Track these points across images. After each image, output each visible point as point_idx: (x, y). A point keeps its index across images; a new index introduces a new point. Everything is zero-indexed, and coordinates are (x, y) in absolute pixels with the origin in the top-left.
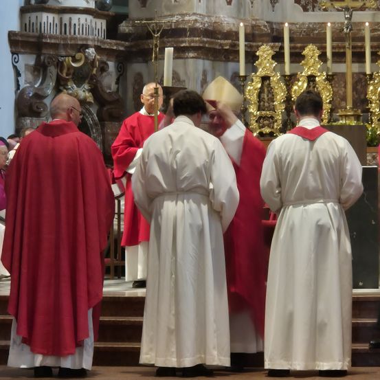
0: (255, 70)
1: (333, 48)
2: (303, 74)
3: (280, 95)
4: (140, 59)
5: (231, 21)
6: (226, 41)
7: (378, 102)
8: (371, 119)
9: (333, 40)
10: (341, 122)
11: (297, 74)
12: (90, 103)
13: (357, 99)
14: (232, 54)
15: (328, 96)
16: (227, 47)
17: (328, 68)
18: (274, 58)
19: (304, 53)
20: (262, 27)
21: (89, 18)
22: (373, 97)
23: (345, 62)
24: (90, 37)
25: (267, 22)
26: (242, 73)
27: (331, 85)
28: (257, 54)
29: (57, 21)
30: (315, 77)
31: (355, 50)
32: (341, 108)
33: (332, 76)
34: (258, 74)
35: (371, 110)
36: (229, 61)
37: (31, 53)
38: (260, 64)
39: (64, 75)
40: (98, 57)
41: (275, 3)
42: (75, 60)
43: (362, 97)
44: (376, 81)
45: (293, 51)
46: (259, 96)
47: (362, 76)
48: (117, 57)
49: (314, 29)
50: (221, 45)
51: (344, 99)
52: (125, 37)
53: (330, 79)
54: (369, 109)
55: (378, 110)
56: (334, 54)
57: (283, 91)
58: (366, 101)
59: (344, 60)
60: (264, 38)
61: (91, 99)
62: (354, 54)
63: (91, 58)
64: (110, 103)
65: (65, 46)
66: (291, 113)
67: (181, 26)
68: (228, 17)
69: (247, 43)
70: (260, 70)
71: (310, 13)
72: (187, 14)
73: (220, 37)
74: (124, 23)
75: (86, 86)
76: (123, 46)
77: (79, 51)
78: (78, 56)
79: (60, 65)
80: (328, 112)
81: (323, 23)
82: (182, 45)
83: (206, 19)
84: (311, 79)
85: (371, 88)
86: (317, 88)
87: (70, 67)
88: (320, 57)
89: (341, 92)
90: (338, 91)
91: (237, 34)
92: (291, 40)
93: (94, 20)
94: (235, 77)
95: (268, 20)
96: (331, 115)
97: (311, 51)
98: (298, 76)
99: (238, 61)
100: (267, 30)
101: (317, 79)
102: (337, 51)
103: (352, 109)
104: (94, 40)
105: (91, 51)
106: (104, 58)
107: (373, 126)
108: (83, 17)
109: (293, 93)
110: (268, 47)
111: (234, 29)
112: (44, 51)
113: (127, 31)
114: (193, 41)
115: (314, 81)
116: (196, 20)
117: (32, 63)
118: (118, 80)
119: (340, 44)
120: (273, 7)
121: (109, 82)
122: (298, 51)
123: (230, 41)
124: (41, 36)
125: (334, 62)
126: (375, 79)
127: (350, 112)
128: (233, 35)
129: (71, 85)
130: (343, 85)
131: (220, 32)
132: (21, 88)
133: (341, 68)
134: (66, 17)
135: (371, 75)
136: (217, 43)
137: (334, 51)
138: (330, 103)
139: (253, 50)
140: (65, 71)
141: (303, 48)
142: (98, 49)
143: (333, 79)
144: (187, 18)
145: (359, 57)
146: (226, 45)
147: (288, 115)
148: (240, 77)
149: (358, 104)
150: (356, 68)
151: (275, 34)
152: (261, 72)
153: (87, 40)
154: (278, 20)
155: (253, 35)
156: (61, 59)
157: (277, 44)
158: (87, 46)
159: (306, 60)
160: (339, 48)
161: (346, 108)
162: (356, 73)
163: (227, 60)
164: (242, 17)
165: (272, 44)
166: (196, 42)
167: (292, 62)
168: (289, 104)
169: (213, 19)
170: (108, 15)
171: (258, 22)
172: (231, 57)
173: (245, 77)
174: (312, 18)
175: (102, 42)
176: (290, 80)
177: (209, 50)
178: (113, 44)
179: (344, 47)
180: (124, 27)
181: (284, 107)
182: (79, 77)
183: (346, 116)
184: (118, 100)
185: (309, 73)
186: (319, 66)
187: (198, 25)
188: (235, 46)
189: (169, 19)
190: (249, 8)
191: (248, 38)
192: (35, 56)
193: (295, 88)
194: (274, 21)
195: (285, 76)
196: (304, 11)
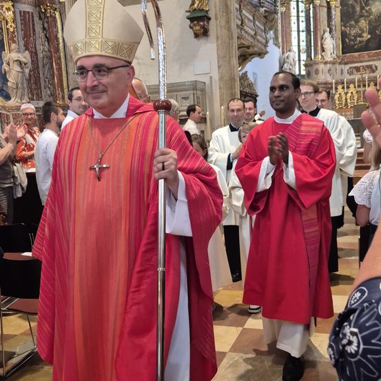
0: (337, 92)
1: (357, 84)
2: (350, 92)
3: (344, 98)
5: (331, 80)
9: (357, 82)
11: (348, 92)
14: (331, 88)
15: (356, 97)
17: (356, 90)
18: (342, 88)
20: (339, 81)
23: (361, 88)
25: (340, 79)
27: (357, 94)
38: (339, 90)
46: (338, 98)
49: (352, 80)
51: (360, 97)
53: (357, 92)
57: (344, 96)
60: (340, 84)
62: (363, 85)
81: (355, 78)
84: (352, 93)
86: (353, 95)
88: (354, 87)
92: (347, 83)
96: (357, 101)
97: (352, 86)
99: (333, 90)
102: (359, 85)
103: (363, 99)
109: (347, 97)
110: (340, 86)
111: (332, 82)
116: (322, 81)
119: (359, 83)
120: (342, 75)
122: (348, 86)
128: (331, 84)
130: (360, 94)
131: (328, 83)
133: (359, 89)
136: (327, 86)
139: (337, 87)
141: (350, 85)
144: (320, 80)
146: (330, 86)
148: (333, 94)
150: (364, 89)
151: (342, 82)
152: (339, 92)
157: (343, 85)
159: (350, 88)
161: (361, 99)
164: (333, 79)
167: (347, 89)
169: (326, 80)
171: (338, 79)
173: (335, 94)
174: (352, 77)
176: (346, 94)
179: (361, 84)
183: (361, 101)
186: (354, 89)
188: (332, 86)
190: (335, 76)
191: (336, 84)
193: (348, 95)
194: (342, 79)
196: (350, 75)
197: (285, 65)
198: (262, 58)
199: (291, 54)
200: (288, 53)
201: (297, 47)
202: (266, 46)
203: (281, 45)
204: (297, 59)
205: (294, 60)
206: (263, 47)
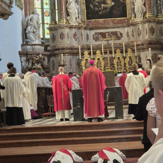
0: (84, 58)
1: (104, 51)
4: (53, 56)
5: (77, 45)
7: (116, 64)
8: (115, 69)
9: (104, 49)
10: (107, 70)
11: (95, 58)
12: (41, 69)
17: (103, 56)
18: (88, 54)
21: (40, 46)
23: (107, 54)
24: (40, 51)
26: (80, 59)
28: (84, 53)
29: (31, 48)
32: (107, 66)
35: (115, 67)
37: (25, 57)
38: (85, 56)
39: (34, 62)
40: (42, 57)
41: (88, 40)
42: (36, 58)
43: (112, 63)
44: (116, 59)
45: (93, 52)
46: (85, 65)
47: (112, 58)
48: (47, 56)
49: (99, 46)
50: (74, 52)
51: (107, 64)
52: (49, 51)
53: (103, 59)
55: (117, 66)
56: (104, 52)
58: (113, 64)
60: (86, 49)
61: (41, 68)
62: (109, 52)
63: (41, 57)
64: (46, 68)
65: (34, 54)
67: (64, 47)
68: (76, 44)
69: (81, 51)
71: (97, 42)
72: (65, 44)
74: (49, 47)
75: (40, 64)
76: (48, 53)
77: (38, 55)
78: (37, 57)
79: (33, 59)
81: (101, 44)
82: (65, 52)
83: (70, 45)
84: (99, 59)
85: (115, 61)
86: (100, 62)
87: (35, 60)
88: (100, 53)
90: (106, 62)
91: (78, 48)
92: (93, 49)
93: (41, 47)
95: (86, 44)
96: (104, 68)
97: (98, 52)
99: (79, 56)
100: (86, 47)
103: (110, 66)
104: (41, 52)
105: (41, 55)
106: (44, 57)
107: (116, 71)
108: (38, 46)
112: (28, 56)
113: (50, 49)
114: (67, 51)
115: (99, 60)
116: (68, 46)
117: (25, 59)
118: (48, 62)
121: (46, 63)
124: (27, 52)
125: (104, 54)
128: (77, 49)
129: (36, 64)
130: (107, 60)
131: (74, 48)
132: (23, 66)
133: (106, 56)
134: (34, 47)
135: (114, 57)
138: (104, 65)
140: (34, 61)
141: (96, 51)
142: (42, 54)
144: (65, 45)
145: (111, 53)
146: (76, 51)
148: (80, 60)
150: (110, 56)
151: (88, 48)
152: (85, 58)
153: (39, 52)
154: (89, 44)
155: (83, 48)
156: (33, 58)
158: (39, 54)
159: (97, 54)
160: (106, 50)
163: (76, 55)
164: (79, 44)
165: (88, 51)
166: (68, 51)
167: (93, 55)
169: (72, 45)
170: (44, 45)
171: (84, 45)
173: (81, 60)
174: (98, 43)
175: (43, 52)
177: (72, 53)
178: (46, 53)
179: (107, 50)
180: (49, 48)
182: (38, 62)
183: (108, 68)
184: (48, 68)
186: (100, 56)
187: (68, 47)
188: (78, 52)
189: (60, 46)
190: (81, 41)
191: (82, 49)
192: (26, 57)
194: (88, 44)
197: (29, 27)
198: (6, 19)
199: (35, 16)
200: (32, 15)
201: (40, 10)
202: (10, 6)
203: (23, 6)
204: (41, 22)
205: (37, 23)
206: (7, 8)
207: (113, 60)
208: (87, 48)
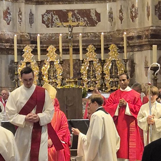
0: (22, 59)
1: (63, 47)
2: (47, 61)
3: (36, 72)
5: (10, 33)
6: (7, 44)
7: (86, 74)
8: (83, 83)
9: (63, 43)
10: (67, 85)
11: (44, 60)
13: (75, 73)
14: (10, 50)
15: (60, 72)
16: (8, 47)
17: (60, 57)
18: (32, 52)
19: (48, 50)
20: (26, 36)
22: (84, 72)
23: (69, 54)
25: (28, 34)
26: (16, 61)
27: (62, 66)
28: (23, 50)
30: (54, 62)
31: (74, 48)
32: (67, 78)
33: (62, 61)
34: (24, 61)
35: (83, 79)
36: (9, 54)
38: (25, 56)
41: (32, 23)
43: (78, 72)
44: (85, 64)
45: (42, 48)
47: (77, 61)
49: (52, 37)
50: (4, 46)
51: (69, 73)
53: (61, 63)
54: (82, 78)
55: (86, 79)
56: (63, 50)
57: (37, 69)
58: (80, 74)
59: (68, 53)
60: (27, 42)
62: (73, 50)
66: (42, 81)
68: (8, 31)
69: (18, 45)
70: (25, 59)
71: (50, 28)
73: (4, 42)
80: (60, 80)
81: (57, 33)
84: (52, 63)
85: (83, 67)
86: (55, 68)
88: (56, 51)
89: (67, 70)
90: (65, 69)
91: (13, 40)
92: (41, 43)
94: (12, 63)
95: (28, 32)
96: (62, 82)
97: (51, 48)
98: (45, 62)
99: (14, 54)
100: (28, 38)
101: (55, 63)
102: (65, 48)
103: (73, 78)
107: (84, 87)
109: (42, 71)
110: (29, 47)
111: (11, 38)
119: (66, 44)
120: (31, 25)
122: (44, 48)
123: (9, 44)
125: (63, 54)
126: (85, 63)
127: (72, 80)
128: (11, 41)
130: (68, 66)
131: (4, 40)
133: (67, 57)
135: (83, 61)
136: (2, 45)
137: (63, 48)
138: (61, 75)
139: (21, 48)
141: (48, 47)
143: (63, 63)
145: (76, 51)
147: (40, 82)
148: (15, 62)
149: (76, 76)
150: (75, 57)
151: (32, 39)
152: (25, 60)
154: (34, 32)
155: (21, 40)
157: (33, 45)
159: (49, 53)
160: (66, 46)
161: (70, 78)
162: (75, 60)
163: (8, 54)
164: (15, 31)
165: (31, 45)
167: (41, 54)
168: (40, 76)
171: (23, 33)
172: (10, 52)
173: (18, 62)
174: (52, 31)
179: (69, 46)
181: (38, 78)
183: (70, 82)
185: (51, 60)
186: (55, 57)
188: (12, 47)
190: (19, 26)
191: (20, 42)
193: (43, 68)
194: (32, 33)
195: (38, 62)
196: (47, 27)
207: (80, 66)
208: (29, 40)
